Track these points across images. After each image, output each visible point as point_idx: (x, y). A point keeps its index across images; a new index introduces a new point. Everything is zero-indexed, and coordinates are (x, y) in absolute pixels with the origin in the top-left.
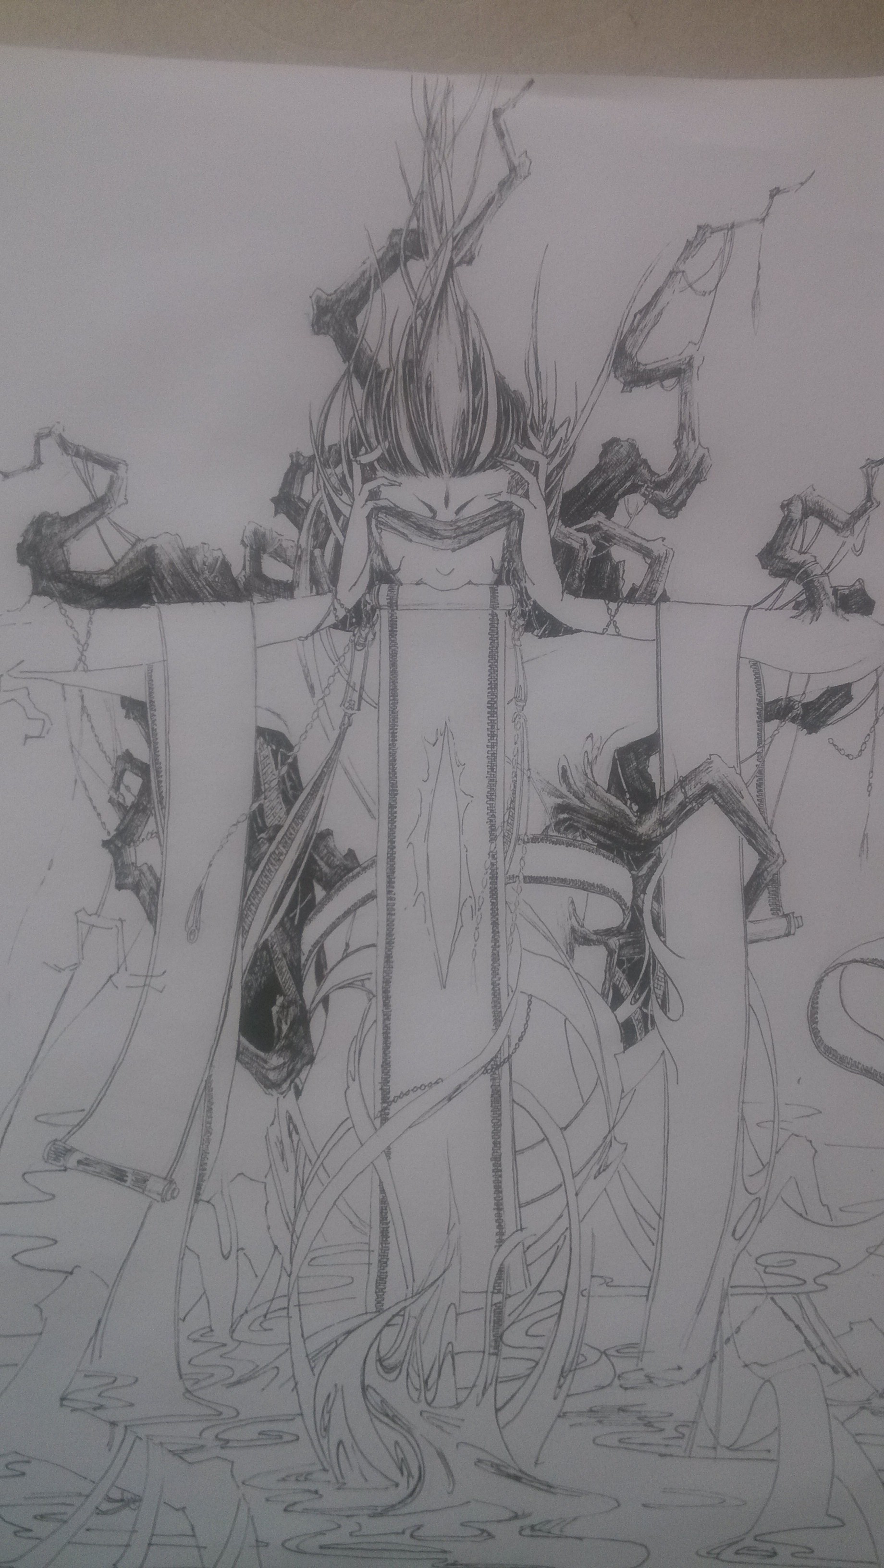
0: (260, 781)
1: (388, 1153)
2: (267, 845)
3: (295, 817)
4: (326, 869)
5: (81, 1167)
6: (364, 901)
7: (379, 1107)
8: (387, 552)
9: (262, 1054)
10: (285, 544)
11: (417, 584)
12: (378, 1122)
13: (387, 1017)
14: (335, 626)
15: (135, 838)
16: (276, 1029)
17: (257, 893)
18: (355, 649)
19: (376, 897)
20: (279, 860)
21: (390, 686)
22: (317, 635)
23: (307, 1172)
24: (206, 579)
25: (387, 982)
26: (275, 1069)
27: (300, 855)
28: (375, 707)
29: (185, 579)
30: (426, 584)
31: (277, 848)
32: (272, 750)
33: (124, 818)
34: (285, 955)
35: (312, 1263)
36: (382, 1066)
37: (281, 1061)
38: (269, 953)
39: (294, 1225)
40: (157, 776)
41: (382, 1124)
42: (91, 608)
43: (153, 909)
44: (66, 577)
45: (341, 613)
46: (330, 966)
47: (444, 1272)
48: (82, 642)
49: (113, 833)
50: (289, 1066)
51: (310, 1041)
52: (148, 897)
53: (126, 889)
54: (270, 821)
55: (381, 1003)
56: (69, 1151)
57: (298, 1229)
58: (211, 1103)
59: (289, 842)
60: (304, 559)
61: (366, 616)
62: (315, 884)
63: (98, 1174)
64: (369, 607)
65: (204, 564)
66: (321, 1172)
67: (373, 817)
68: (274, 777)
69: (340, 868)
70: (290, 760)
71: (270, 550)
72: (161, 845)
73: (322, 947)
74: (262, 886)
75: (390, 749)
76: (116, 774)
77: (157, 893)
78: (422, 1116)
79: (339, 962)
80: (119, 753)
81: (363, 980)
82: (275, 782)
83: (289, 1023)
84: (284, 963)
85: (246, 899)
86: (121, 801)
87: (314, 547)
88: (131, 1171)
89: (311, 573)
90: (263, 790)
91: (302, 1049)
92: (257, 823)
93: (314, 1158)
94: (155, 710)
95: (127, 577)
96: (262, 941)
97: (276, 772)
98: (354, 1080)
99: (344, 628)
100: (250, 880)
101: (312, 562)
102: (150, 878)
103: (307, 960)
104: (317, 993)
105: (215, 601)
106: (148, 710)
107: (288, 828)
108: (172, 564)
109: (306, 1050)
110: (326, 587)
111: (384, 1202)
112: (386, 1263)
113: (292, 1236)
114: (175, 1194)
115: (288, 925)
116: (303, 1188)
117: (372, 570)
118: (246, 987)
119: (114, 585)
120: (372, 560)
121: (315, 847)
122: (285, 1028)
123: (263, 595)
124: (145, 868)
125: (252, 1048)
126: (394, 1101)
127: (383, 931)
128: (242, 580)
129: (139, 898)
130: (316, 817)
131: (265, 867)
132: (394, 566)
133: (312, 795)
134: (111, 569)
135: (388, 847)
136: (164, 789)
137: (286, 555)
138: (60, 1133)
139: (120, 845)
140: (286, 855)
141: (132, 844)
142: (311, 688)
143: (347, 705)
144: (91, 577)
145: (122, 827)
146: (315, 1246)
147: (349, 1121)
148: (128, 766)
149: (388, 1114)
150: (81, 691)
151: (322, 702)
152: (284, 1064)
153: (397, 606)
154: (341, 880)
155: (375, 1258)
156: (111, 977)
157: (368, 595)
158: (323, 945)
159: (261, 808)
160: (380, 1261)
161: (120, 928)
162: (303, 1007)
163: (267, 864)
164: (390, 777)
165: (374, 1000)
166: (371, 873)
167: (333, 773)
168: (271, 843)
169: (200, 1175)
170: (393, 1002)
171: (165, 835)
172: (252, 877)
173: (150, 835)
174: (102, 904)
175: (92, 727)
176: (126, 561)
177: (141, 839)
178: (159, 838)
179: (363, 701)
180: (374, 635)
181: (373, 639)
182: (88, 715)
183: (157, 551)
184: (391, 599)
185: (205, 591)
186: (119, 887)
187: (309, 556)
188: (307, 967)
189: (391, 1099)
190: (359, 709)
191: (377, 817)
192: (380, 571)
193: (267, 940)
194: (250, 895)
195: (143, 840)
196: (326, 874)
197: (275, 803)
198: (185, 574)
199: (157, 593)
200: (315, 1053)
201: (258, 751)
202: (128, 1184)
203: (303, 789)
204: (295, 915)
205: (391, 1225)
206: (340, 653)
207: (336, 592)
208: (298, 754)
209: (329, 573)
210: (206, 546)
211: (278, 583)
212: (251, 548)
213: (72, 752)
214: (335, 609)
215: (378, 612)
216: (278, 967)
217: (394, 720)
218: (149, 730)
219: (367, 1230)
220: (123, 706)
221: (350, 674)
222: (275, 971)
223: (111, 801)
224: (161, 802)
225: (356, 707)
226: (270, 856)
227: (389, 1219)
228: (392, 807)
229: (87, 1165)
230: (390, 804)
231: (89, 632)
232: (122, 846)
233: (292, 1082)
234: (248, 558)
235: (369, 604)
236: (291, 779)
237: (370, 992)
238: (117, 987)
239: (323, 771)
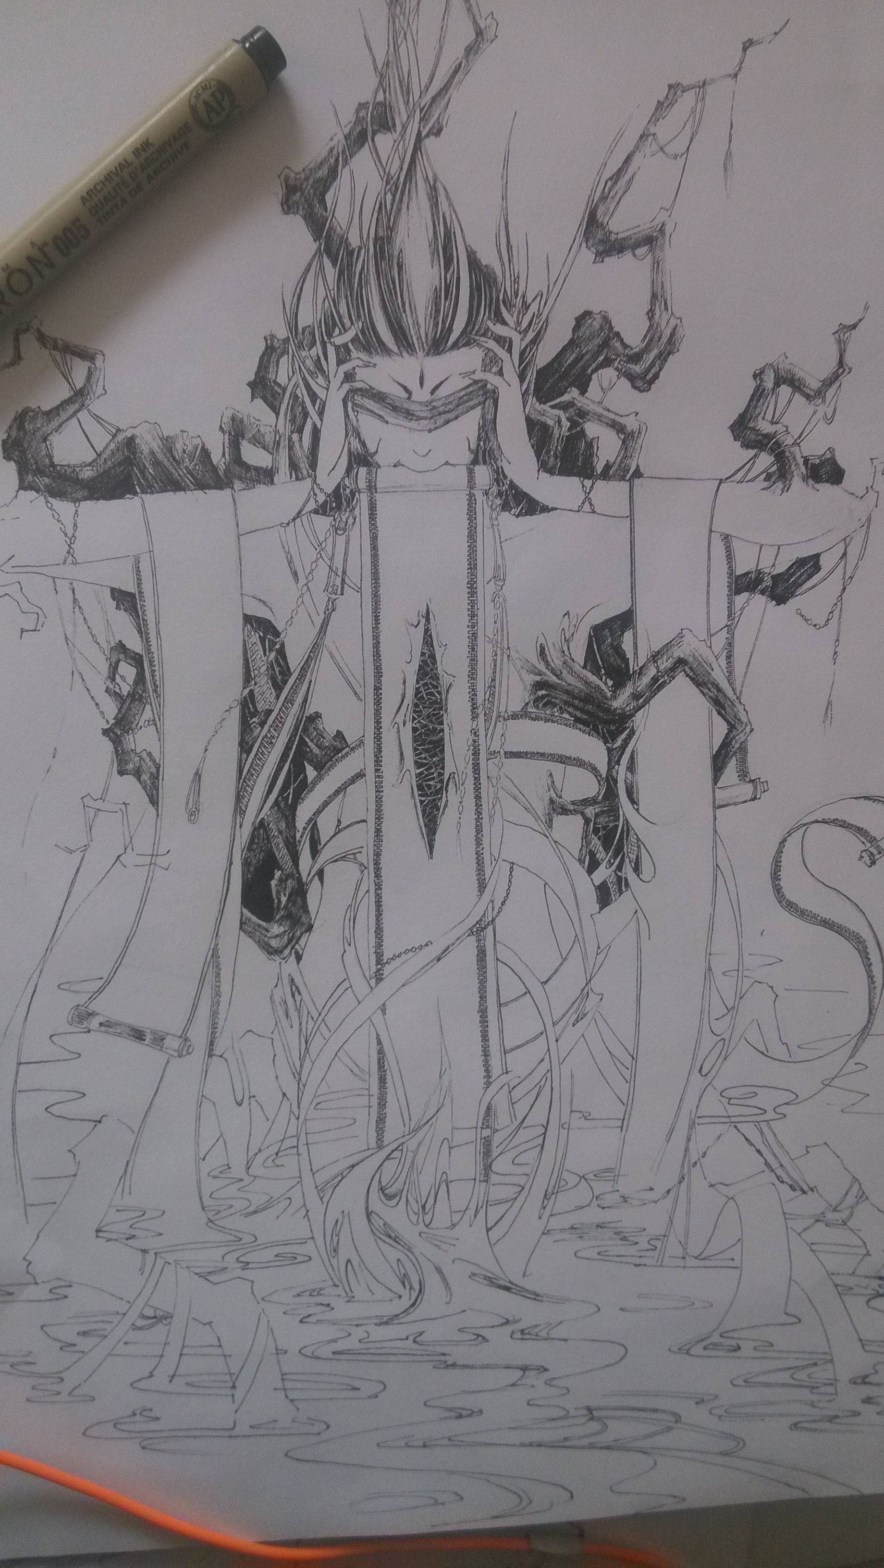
0: (249, 667)
1: (383, 1009)
2: (259, 729)
3: (285, 701)
4: (316, 750)
5: (103, 1029)
6: (353, 780)
7: (374, 969)
8: (365, 435)
9: (263, 924)
10: (262, 429)
11: (395, 466)
12: (373, 982)
13: (378, 887)
14: (316, 512)
15: (133, 726)
16: (276, 901)
17: (252, 775)
18: (336, 532)
19: (365, 775)
20: (272, 743)
21: (372, 570)
22: (298, 521)
23: (310, 1027)
24: (186, 468)
25: (377, 855)
26: (276, 936)
27: (290, 738)
28: (358, 592)
29: (166, 468)
30: (403, 465)
31: (269, 731)
32: (260, 636)
33: (121, 707)
34: (280, 832)
35: (318, 1107)
36: (375, 932)
37: (282, 929)
38: (265, 831)
39: (300, 1074)
40: (150, 665)
41: (377, 984)
42: (75, 501)
43: (155, 792)
44: (50, 471)
45: (321, 498)
46: (323, 844)
47: (437, 1112)
48: (70, 535)
49: (112, 722)
50: (289, 933)
51: (309, 911)
52: (149, 782)
53: (127, 774)
54: (261, 706)
55: (372, 875)
56: (92, 1014)
57: (304, 1079)
58: (218, 967)
59: (280, 725)
60: (282, 444)
61: (346, 500)
62: (306, 764)
63: (119, 1035)
64: (348, 491)
65: (184, 451)
66: (323, 1028)
67: (359, 699)
68: (263, 663)
69: (330, 749)
70: (278, 646)
71: (249, 435)
72: (158, 732)
73: (315, 823)
74: (256, 768)
75: (373, 632)
76: (111, 665)
77: (157, 778)
78: (414, 975)
79: (332, 838)
80: (113, 644)
81: (355, 854)
82: (265, 668)
83: (287, 893)
84: (280, 840)
85: (242, 781)
86: (118, 691)
87: (292, 432)
88: (150, 1031)
89: (290, 458)
90: (253, 676)
91: (300, 918)
92: (249, 709)
93: (315, 1014)
94: (144, 601)
95: (110, 468)
96: (258, 820)
97: (265, 659)
98: (350, 945)
99: (324, 513)
100: (245, 764)
101: (291, 448)
102: (150, 763)
103: (301, 837)
104: (312, 867)
105: (197, 490)
106: (138, 601)
107: (279, 713)
108: (152, 453)
109: (304, 919)
110: (305, 472)
111: (381, 1052)
112: (384, 1105)
113: (299, 1084)
114: (190, 1050)
115: (282, 804)
116: (306, 1043)
117: (350, 453)
118: (246, 863)
119: (97, 477)
120: (349, 444)
121: (305, 730)
122: (284, 899)
123: (243, 482)
124: (144, 755)
125: (254, 918)
126: (387, 962)
127: (373, 807)
128: (222, 467)
129: (141, 783)
130: (305, 701)
131: (258, 750)
132: (372, 448)
133: (300, 679)
134: (94, 461)
135: (375, 728)
136: (157, 678)
137: (264, 441)
138: (82, 999)
139: (119, 733)
140: (277, 737)
141: (130, 732)
142: (295, 574)
143: (330, 590)
144: (74, 470)
145: (120, 716)
146: (319, 1092)
147: (347, 981)
148: (122, 656)
149: (383, 974)
150: (71, 584)
151: (306, 587)
152: (285, 932)
153: (376, 489)
154: (331, 760)
155: (375, 1101)
156: (119, 856)
157: (347, 479)
158: (316, 822)
159: (251, 692)
160: (379, 1104)
161: (124, 811)
162: (299, 879)
163: (260, 747)
164: (374, 660)
165: (366, 871)
166: (359, 752)
167: (319, 657)
168: (262, 728)
169: (212, 1033)
170: (383, 873)
171: (162, 722)
172: (246, 760)
173: (147, 722)
174: (106, 790)
175: (85, 618)
176: (108, 452)
177: (139, 727)
178: (156, 725)
179: (345, 585)
180: (355, 519)
181: (354, 523)
182: (80, 608)
183: (137, 441)
184: (370, 481)
185: (186, 479)
186: (121, 773)
187: (287, 441)
188: (302, 843)
189: (385, 961)
190: (342, 594)
191: (363, 699)
192: (358, 453)
193: (263, 819)
194: (245, 777)
195: (141, 727)
196: (316, 756)
197: (265, 688)
198: (166, 462)
199: (139, 484)
200: (312, 922)
201: (246, 639)
202: (146, 1042)
203: (291, 674)
204: (290, 793)
205: (388, 1072)
206: (322, 539)
207: (315, 477)
208: (285, 640)
209: (308, 458)
210: (185, 434)
211: (257, 469)
212: (230, 434)
213: (68, 644)
214: (315, 494)
215: (357, 495)
216: (275, 844)
217: (376, 604)
218: (139, 620)
219: (367, 1077)
220: (114, 598)
221: (332, 559)
222: (272, 847)
223: (107, 690)
224: (155, 691)
225: (339, 592)
226: (263, 739)
227: (386, 1067)
228: (377, 689)
229: (109, 1026)
230: (375, 686)
231: (75, 525)
232: (121, 733)
233: (293, 948)
234: (227, 445)
235: (349, 487)
236: (279, 665)
237: (362, 864)
238: (125, 866)
239: (309, 656)
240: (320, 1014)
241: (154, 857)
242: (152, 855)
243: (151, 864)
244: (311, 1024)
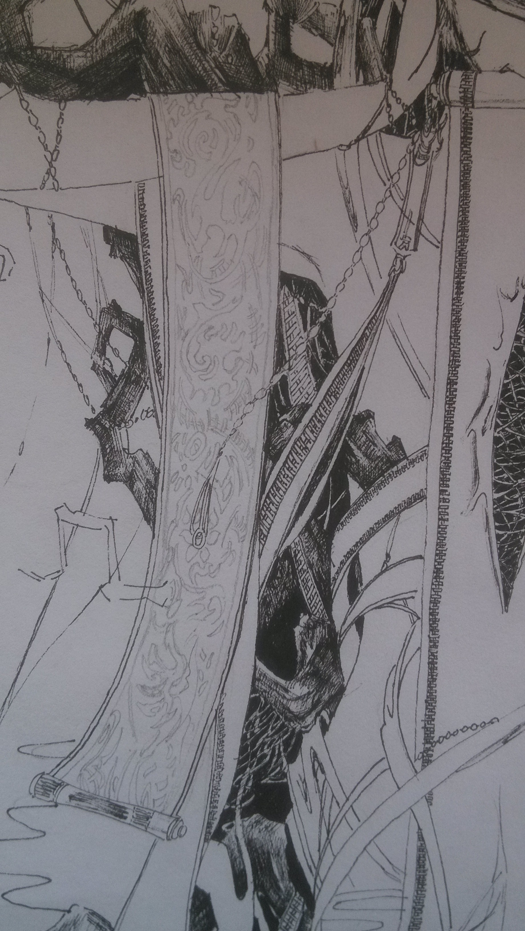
0: (283, 346)
1: (429, 799)
2: (292, 429)
3: (327, 393)
4: (364, 461)
5: (74, 803)
6: (410, 503)
7: (421, 748)
8: (463, 25)
9: (282, 682)
10: (323, 9)
11: (502, 71)
12: (418, 765)
13: (434, 644)
14: (388, 130)
15: (127, 417)
16: (300, 653)
17: (278, 489)
18: (414, 162)
19: (426, 498)
20: (306, 448)
21: (459, 217)
22: (363, 142)
23: (334, 814)
24: (215, 59)
25: (435, 602)
26: (298, 698)
27: (331, 443)
28: (438, 247)
29: (186, 58)
30: (513, 71)
31: (304, 433)
32: (300, 304)
33: (112, 391)
34: (311, 566)
35: (339, 906)
36: (426, 701)
37: (305, 690)
38: (291, 563)
39: (317, 869)
40: (153, 336)
41: (424, 767)
42: (61, 100)
43: (151, 506)
44: (27, 56)
45: (397, 111)
46: (365, 582)
47: (485, 920)
48: (51, 148)
49: (99, 410)
50: (316, 694)
51: (341, 669)
52: (144, 492)
53: (117, 481)
54: (294, 399)
55: (426, 627)
56: (59, 785)
58: (222, 734)
59: (319, 425)
60: (348, 31)
61: (431, 117)
62: (350, 479)
63: (95, 811)
64: (435, 103)
65: (213, 35)
66: (350, 816)
67: (426, 396)
68: (301, 341)
69: (382, 460)
70: (323, 319)
71: (303, 17)
72: (159, 427)
73: (357, 557)
74: (284, 480)
75: (453, 305)
76: (100, 332)
77: (156, 488)
78: (472, 759)
79: (377, 577)
80: (104, 305)
81: (405, 599)
82: (303, 347)
83: (315, 645)
84: (309, 576)
85: (264, 496)
86: (108, 368)
87: (363, 16)
88: (132, 807)
89: (358, 52)
90: (287, 359)
91: (330, 677)
92: (279, 401)
93: (342, 799)
94: (149, 247)
95: (109, 54)
96: (283, 548)
97: (304, 335)
98: (391, 716)
99: (400, 134)
100: (270, 473)
101: (360, 38)
102: (146, 468)
103: (338, 573)
104: (349, 613)
105: (229, 91)
106: (140, 247)
107: (318, 408)
108: (169, 35)
109: (335, 679)
110: (377, 74)
112: (421, 910)
114: (183, 833)
115: (315, 530)
116: (328, 832)
117: (441, 50)
118: (264, 603)
119: (92, 66)
120: (441, 36)
121: (351, 434)
122: (310, 652)
123: (291, 84)
124: (140, 456)
125: (271, 674)
126: (438, 741)
127: (433, 540)
128: (264, 61)
129: (133, 493)
130: (354, 394)
131: (288, 457)
132: (471, 44)
133: (350, 365)
134: (88, 44)
135: (444, 435)
136: (162, 354)
137: (324, 27)
138: (48, 766)
139: (107, 426)
140: (314, 442)
141: (123, 425)
142: (354, 218)
143: (400, 242)
144: (61, 55)
145: (110, 403)
146: (340, 890)
147: (385, 761)
148: (115, 322)
149: (432, 755)
150: (51, 217)
151: (366, 238)
152: (309, 693)
153: (473, 102)
154: (382, 475)
155: (408, 905)
156: (101, 587)
157: (433, 87)
158: (358, 554)
159: (284, 380)
160: (414, 908)
161: (110, 528)
162: (331, 629)
163: (290, 453)
164: (451, 343)
165: (418, 623)
166: (420, 466)
167: (377, 335)
168: (295, 427)
169: (210, 813)
170: (441, 626)
171: (164, 414)
172: (272, 469)
173: (145, 413)
174: (88, 499)
175: (67, 267)
176: (108, 32)
177: (134, 419)
178: (156, 417)
179: (421, 237)
180: (441, 143)
181: (439, 149)
182: (61, 251)
183: (149, 17)
184: (465, 91)
185: (214, 76)
186: (108, 478)
187: (355, 28)
188: (338, 581)
189: (436, 739)
190: (415, 250)
191: (431, 396)
192: (452, 51)
193: (289, 547)
194: (270, 491)
195: (137, 419)
196: (364, 468)
197: (302, 374)
198: (187, 50)
199: (149, 79)
200: (345, 683)
201: (282, 306)
202: (128, 821)
203: (338, 358)
204: (325, 515)
205: (429, 873)
206: (393, 169)
207: (391, 81)
208: (332, 310)
209: (382, 53)
210: (215, 11)
211: (311, 66)
212: (277, 14)
213: (43, 301)
214: (389, 106)
215: (446, 111)
216: (303, 581)
217: (460, 265)
218: (141, 274)
219: (402, 876)
220: (107, 240)
221: (405, 199)
222: (298, 584)
223: (94, 367)
224: (158, 372)
225: (411, 247)
226: (295, 443)
227: (427, 866)
228: (451, 383)
229: (80, 800)
230: (449, 379)
231: (59, 134)
232: (111, 426)
233: (318, 714)
234: (272, 29)
235: (436, 98)
236: (323, 344)
237: (414, 613)
238: (109, 600)
239: (364, 334)
240: (348, 799)
241: (147, 590)
242: (145, 587)
243: (142, 599)
244: (335, 809)
